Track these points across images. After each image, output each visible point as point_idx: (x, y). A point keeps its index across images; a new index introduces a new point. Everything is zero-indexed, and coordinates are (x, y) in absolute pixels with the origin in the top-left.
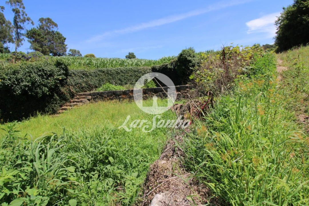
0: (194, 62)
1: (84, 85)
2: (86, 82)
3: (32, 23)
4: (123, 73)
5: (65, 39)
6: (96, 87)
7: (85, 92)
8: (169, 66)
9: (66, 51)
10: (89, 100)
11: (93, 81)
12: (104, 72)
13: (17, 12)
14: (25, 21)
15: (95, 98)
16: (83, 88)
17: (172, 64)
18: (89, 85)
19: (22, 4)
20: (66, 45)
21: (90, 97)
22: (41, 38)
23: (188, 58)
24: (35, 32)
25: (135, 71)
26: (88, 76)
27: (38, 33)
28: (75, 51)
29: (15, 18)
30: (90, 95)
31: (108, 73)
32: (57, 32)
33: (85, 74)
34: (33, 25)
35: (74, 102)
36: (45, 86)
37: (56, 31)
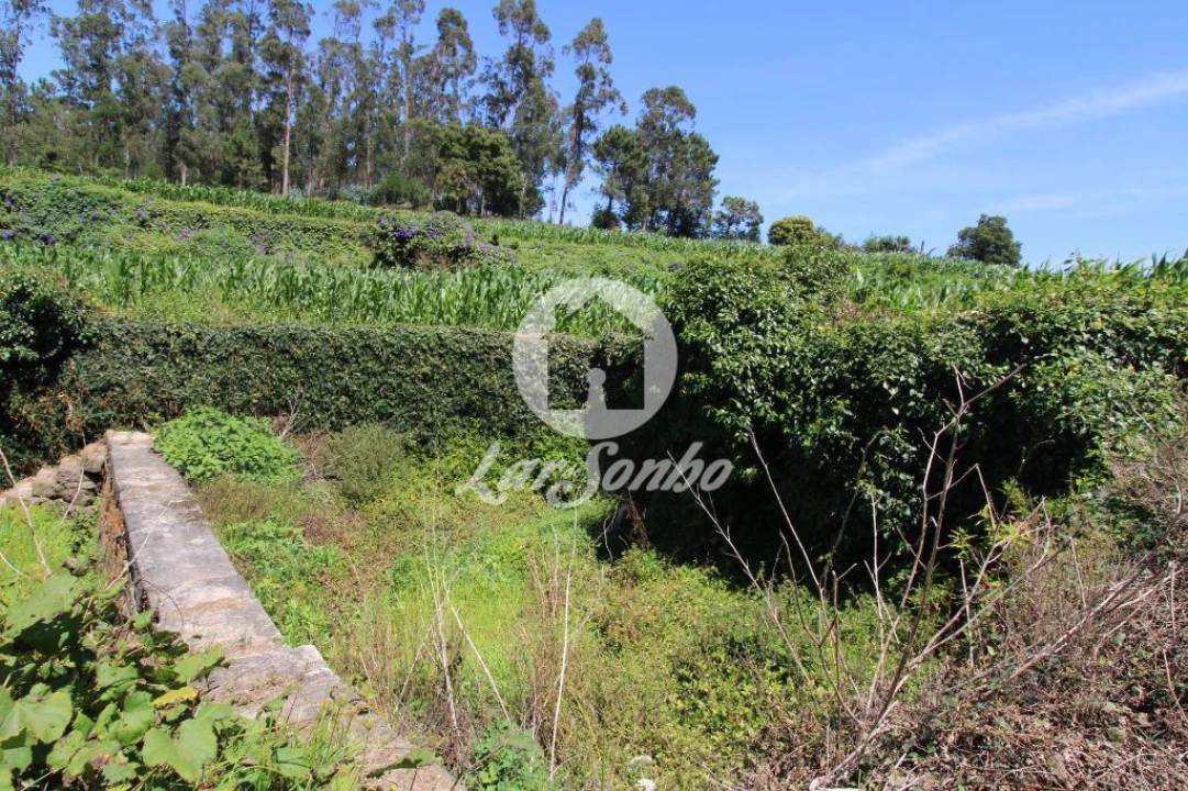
3: (623, 108)
5: (715, 160)
9: (710, 203)
13: (587, 74)
14: (603, 103)
19: (606, 49)
20: (716, 183)
22: (632, 158)
24: (619, 138)
27: (626, 140)
28: (742, 205)
29: (581, 96)
32: (692, 134)
34: (624, 114)
37: (689, 131)
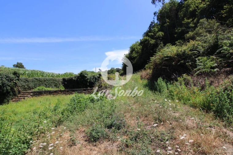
0: (88, 77)
1: (26, 87)
2: (27, 85)
4: (47, 81)
6: (33, 88)
7: (26, 91)
8: (74, 79)
10: (31, 95)
11: (31, 85)
12: (37, 80)
15: (35, 95)
16: (25, 88)
17: (75, 77)
18: (29, 87)
21: (32, 94)
23: (85, 75)
25: (54, 80)
26: (28, 81)
30: (32, 92)
31: (39, 80)
33: (27, 81)
35: (20, 97)
36: (9, 86)
